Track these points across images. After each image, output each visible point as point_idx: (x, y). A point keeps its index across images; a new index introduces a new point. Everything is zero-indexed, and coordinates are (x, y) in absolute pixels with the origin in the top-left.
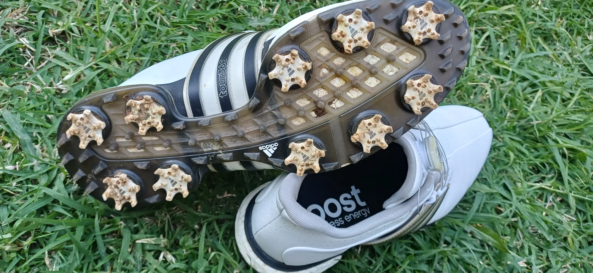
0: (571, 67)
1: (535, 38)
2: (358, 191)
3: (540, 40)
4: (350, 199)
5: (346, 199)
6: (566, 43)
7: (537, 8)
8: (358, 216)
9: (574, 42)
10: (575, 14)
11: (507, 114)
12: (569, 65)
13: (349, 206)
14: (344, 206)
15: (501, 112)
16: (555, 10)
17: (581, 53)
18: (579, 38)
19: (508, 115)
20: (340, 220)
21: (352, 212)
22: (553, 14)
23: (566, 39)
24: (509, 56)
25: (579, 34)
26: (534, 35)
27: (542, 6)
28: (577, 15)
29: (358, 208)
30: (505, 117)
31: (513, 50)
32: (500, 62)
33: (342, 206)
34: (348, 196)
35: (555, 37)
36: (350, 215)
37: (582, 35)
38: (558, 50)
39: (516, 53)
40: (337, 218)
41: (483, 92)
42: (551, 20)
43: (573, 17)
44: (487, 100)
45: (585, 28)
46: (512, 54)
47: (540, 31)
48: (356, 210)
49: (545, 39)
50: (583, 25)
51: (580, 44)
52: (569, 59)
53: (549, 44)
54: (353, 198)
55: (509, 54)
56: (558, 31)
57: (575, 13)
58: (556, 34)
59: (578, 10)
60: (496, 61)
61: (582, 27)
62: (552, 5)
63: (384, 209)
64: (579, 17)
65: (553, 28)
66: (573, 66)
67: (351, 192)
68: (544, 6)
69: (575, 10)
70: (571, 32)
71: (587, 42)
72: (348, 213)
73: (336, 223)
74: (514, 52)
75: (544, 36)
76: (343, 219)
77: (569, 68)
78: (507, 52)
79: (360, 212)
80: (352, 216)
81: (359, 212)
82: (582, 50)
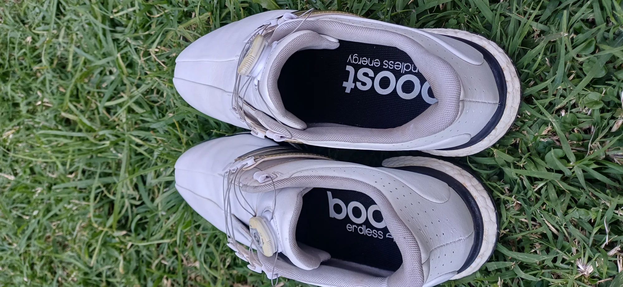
0: (67, 24)
1: (72, 74)
2: (345, 84)
3: (69, 68)
4: (360, 81)
5: (364, 84)
6: (52, 50)
7: (45, 100)
8: (365, 60)
9: (45, 46)
10: (22, 69)
11: (158, 17)
12: (68, 28)
13: (366, 74)
14: (370, 78)
15: (161, 23)
16: (33, 86)
17: (48, 30)
18: (37, 45)
19: (158, 15)
20: (386, 66)
21: (367, 66)
22: (37, 84)
23: (49, 54)
24: (108, 73)
25: (34, 49)
26: (70, 76)
27: (40, 98)
28: (21, 66)
29: (357, 68)
30: (162, 16)
31: (99, 76)
32: (121, 70)
33: (373, 79)
34: (359, 85)
35: (55, 62)
36: (372, 65)
37: (33, 45)
38: (64, 47)
39: (99, 70)
40: (388, 69)
41: (160, 54)
42: (45, 79)
43: (26, 67)
44: (163, 44)
45: (26, 49)
46: (104, 73)
47: (63, 76)
48: (362, 66)
49: (64, 67)
50: (25, 54)
51: (42, 39)
52: (62, 33)
53: (66, 59)
54: (356, 80)
55: (105, 75)
56: (49, 64)
57: (20, 70)
58: (52, 63)
59: (16, 69)
60: (124, 74)
61: (27, 52)
62: (31, 93)
63: (340, 41)
64: (21, 64)
65: (50, 70)
66: (65, 24)
67: (353, 87)
68: (38, 97)
69: (19, 73)
70: (39, 56)
71: (36, 37)
72: (373, 68)
73: (393, 66)
74: (101, 73)
75: (63, 70)
76: (382, 64)
77: (69, 25)
78: (106, 78)
79: (359, 61)
80: (371, 63)
81: (360, 63)
82: (45, 33)
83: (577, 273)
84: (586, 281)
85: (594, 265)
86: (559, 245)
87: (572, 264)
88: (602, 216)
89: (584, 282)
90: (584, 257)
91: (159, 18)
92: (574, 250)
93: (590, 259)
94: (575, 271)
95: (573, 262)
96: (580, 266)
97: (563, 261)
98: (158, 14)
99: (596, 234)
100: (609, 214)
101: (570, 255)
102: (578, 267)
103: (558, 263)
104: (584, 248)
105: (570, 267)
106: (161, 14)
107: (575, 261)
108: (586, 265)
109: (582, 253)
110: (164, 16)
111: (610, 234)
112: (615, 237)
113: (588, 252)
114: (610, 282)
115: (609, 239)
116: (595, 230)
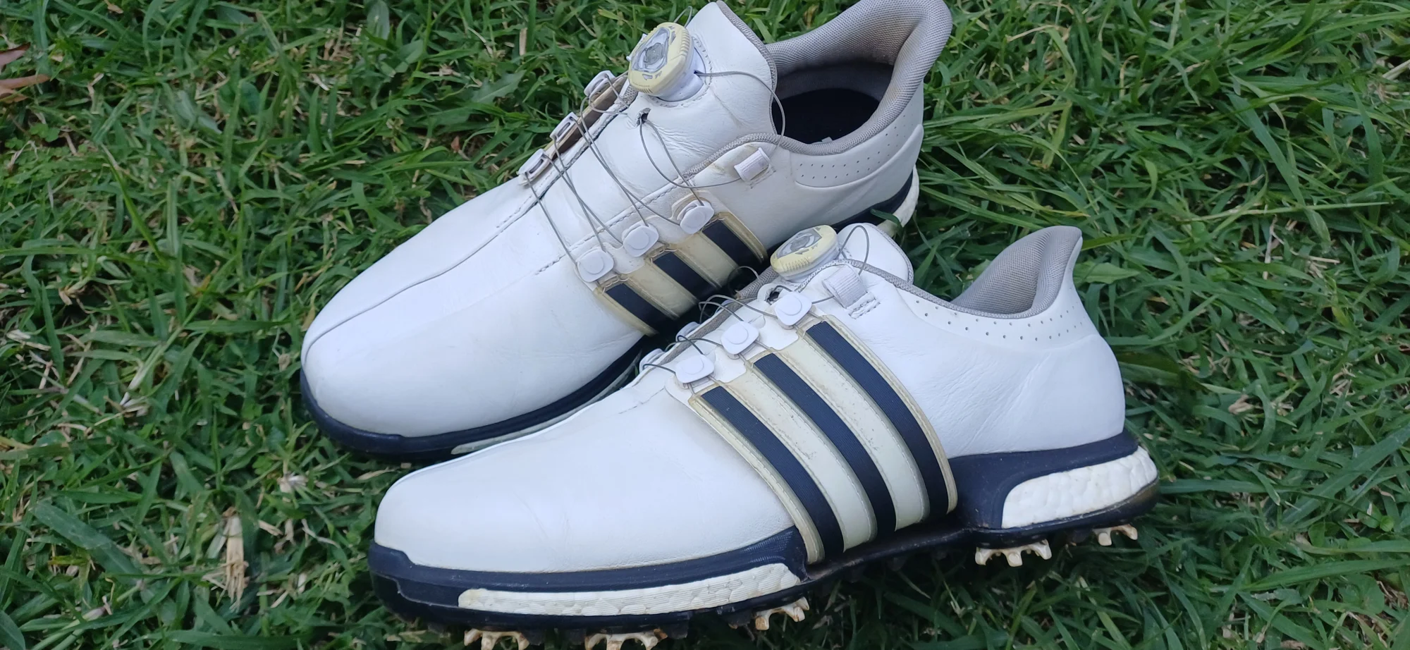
11: (1118, 75)
15: (1105, 75)
19: (1122, 76)
83: (289, 468)
84: (274, 475)
85: (287, 495)
86: (340, 469)
87: (305, 469)
88: (343, 546)
89: (273, 472)
90: (306, 492)
91: (1115, 72)
92: (322, 485)
93: (298, 496)
94: (293, 466)
95: (307, 473)
96: (296, 478)
97: (315, 462)
98: (1126, 77)
99: (326, 526)
100: (340, 554)
101: (318, 475)
102: (296, 474)
103: (316, 454)
104: (316, 499)
105: (303, 464)
106: (1122, 84)
107: (306, 477)
108: (293, 487)
109: (312, 493)
110: (1114, 86)
111: (314, 541)
112: (306, 544)
113: (307, 500)
114: (255, 504)
115: (309, 536)
116: (331, 528)
